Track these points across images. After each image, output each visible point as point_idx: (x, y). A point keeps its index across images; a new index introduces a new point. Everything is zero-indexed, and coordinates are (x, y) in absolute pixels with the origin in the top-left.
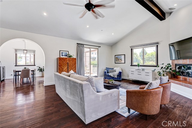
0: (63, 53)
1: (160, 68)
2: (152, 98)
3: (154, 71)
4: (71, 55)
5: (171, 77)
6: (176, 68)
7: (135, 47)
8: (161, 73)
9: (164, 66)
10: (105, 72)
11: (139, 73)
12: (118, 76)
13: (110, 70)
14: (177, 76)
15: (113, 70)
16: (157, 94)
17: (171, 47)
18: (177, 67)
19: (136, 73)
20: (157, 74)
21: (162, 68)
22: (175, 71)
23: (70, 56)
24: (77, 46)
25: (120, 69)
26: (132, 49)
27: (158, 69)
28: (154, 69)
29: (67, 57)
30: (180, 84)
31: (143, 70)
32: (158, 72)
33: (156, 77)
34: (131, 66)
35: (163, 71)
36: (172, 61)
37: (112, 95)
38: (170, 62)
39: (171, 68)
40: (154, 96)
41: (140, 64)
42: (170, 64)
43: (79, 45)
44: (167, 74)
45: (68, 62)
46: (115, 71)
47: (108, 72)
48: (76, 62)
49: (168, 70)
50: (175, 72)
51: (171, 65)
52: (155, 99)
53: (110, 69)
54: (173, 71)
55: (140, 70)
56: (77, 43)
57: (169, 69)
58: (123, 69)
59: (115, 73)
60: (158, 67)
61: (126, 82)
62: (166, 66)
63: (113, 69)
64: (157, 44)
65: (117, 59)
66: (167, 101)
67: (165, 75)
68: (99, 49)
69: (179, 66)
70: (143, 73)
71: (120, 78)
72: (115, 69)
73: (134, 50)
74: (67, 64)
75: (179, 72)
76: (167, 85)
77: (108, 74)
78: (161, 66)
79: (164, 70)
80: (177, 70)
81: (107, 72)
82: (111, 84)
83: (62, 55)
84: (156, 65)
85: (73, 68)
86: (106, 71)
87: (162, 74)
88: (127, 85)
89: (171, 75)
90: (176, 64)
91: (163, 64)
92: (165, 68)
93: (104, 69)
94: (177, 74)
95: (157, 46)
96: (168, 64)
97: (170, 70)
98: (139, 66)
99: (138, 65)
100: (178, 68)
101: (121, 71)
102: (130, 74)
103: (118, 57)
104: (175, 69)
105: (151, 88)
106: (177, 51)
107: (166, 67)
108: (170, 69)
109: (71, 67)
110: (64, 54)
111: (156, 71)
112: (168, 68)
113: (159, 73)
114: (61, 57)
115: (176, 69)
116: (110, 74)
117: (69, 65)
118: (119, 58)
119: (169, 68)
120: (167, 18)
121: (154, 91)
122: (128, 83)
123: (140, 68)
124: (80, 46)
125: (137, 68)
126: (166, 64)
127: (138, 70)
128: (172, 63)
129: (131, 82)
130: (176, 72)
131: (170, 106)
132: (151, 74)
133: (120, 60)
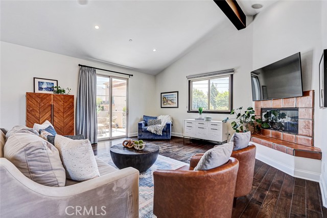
0: (42, 83)
1: (235, 115)
2: (211, 196)
3: (226, 121)
4: (62, 88)
5: (255, 132)
6: (261, 115)
7: (195, 77)
8: (237, 124)
9: (242, 113)
10: (140, 125)
11: (201, 126)
12: (163, 131)
13: (151, 120)
14: (263, 130)
15: (155, 120)
16: (226, 183)
17: (254, 79)
18: (264, 114)
19: (196, 125)
20: (231, 126)
21: (239, 115)
22: (260, 120)
23: (59, 91)
24: (80, 69)
25: (170, 118)
26: (189, 81)
27: (232, 118)
28: (226, 118)
29: (52, 93)
30: (270, 146)
31: (208, 119)
32: (232, 123)
33: (230, 132)
34: (188, 112)
35: (241, 122)
36: (255, 103)
37: (111, 189)
38: (253, 105)
39: (254, 115)
40: (216, 188)
41: (204, 109)
42: (252, 109)
43: (84, 68)
44: (247, 126)
45: (52, 102)
46: (160, 122)
47: (146, 125)
48: (73, 103)
49: (249, 120)
50: (260, 122)
51: (254, 109)
52: (219, 196)
53: (151, 118)
54: (257, 120)
55: (203, 120)
56: (79, 65)
57: (251, 117)
58: (174, 118)
59: (159, 125)
60: (233, 113)
61: (179, 142)
62: (246, 112)
63: (156, 118)
64: (231, 73)
65: (164, 100)
66: (247, 188)
67: (244, 128)
68: (131, 79)
69: (266, 113)
70: (208, 125)
71: (167, 135)
72: (159, 118)
73: (193, 83)
74: (50, 108)
75: (267, 122)
76: (248, 153)
77: (146, 127)
78: (237, 112)
79: (242, 120)
80: (264, 119)
81: (143, 125)
82: (138, 151)
83: (41, 89)
84: (230, 111)
85: (67, 117)
86: (142, 122)
87: (240, 126)
88: (178, 149)
89: (254, 129)
90: (262, 109)
91: (241, 108)
92: (244, 115)
93: (140, 118)
94: (263, 125)
95: (232, 75)
96: (249, 109)
97: (253, 120)
98: (200, 113)
99: (199, 110)
100: (265, 116)
101: (170, 122)
102: (186, 127)
103: (166, 97)
104: (260, 117)
105: (209, 167)
106: (263, 86)
107: (246, 114)
108: (253, 117)
109: (61, 114)
110: (44, 86)
111: (229, 122)
112: (249, 115)
113: (233, 125)
114: (37, 91)
115: (262, 117)
116: (149, 128)
117: (56, 109)
118: (168, 98)
119: (251, 115)
120: (248, 25)
121: (218, 175)
122: (182, 145)
123: (204, 116)
124: (86, 71)
125: (198, 116)
126: (245, 109)
127: (200, 119)
128: (256, 107)
129: (189, 142)
130: (263, 123)
131: (253, 197)
132: (220, 127)
133: (169, 102)
